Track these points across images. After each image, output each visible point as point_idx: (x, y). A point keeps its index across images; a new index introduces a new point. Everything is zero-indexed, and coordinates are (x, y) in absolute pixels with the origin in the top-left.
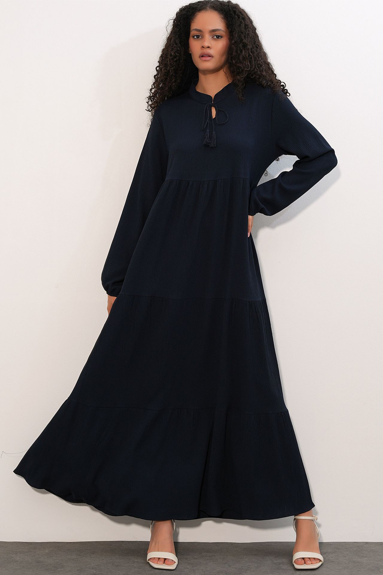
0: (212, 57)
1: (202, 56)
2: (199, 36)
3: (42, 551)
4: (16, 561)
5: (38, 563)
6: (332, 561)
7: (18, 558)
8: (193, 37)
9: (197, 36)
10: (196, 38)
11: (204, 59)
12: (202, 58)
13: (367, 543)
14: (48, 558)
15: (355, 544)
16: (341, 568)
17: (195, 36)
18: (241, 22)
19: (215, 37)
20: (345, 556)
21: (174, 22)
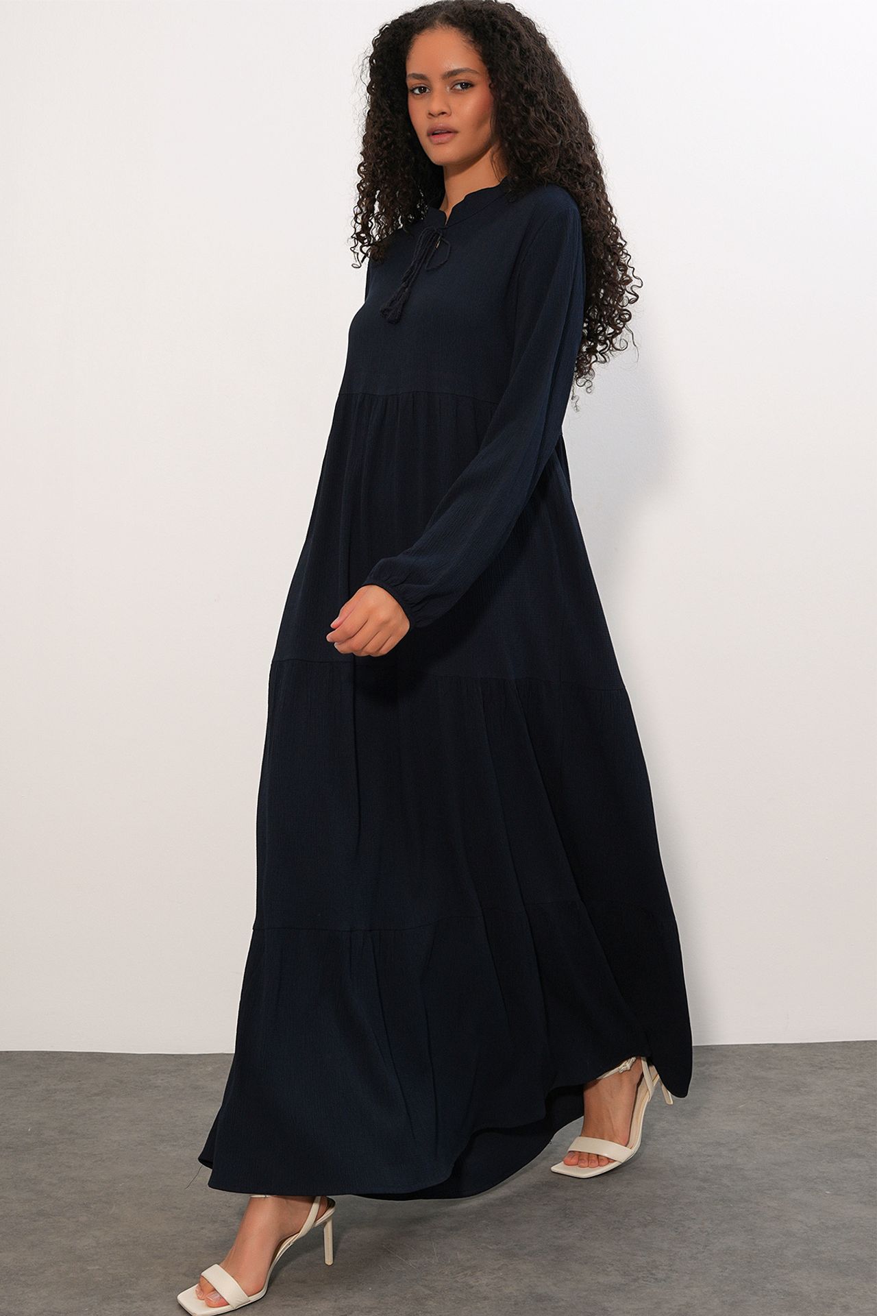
0: (456, 132)
1: (433, 133)
2: (425, 88)
3: (201, 1068)
4: (156, 1087)
5: (195, 1089)
6: (716, 1078)
7: (159, 1081)
8: (413, 91)
9: (420, 88)
10: (418, 93)
11: (437, 139)
12: (432, 138)
13: (775, 1045)
14: (212, 1080)
15: (756, 1047)
16: (731, 1088)
17: (416, 88)
18: (511, 47)
19: (459, 87)
20: (739, 1069)
21: (371, 61)
